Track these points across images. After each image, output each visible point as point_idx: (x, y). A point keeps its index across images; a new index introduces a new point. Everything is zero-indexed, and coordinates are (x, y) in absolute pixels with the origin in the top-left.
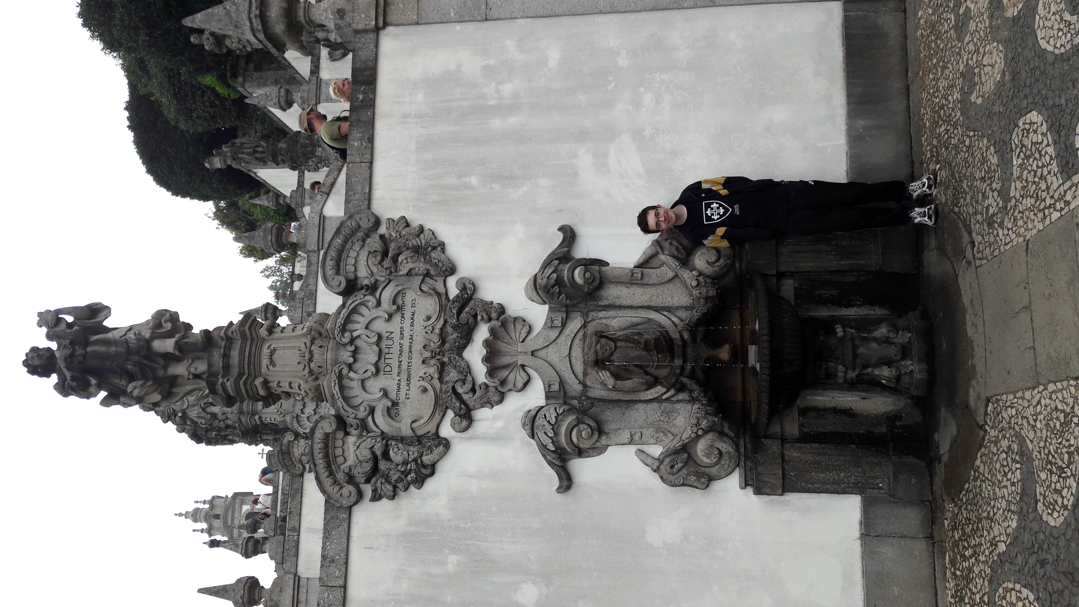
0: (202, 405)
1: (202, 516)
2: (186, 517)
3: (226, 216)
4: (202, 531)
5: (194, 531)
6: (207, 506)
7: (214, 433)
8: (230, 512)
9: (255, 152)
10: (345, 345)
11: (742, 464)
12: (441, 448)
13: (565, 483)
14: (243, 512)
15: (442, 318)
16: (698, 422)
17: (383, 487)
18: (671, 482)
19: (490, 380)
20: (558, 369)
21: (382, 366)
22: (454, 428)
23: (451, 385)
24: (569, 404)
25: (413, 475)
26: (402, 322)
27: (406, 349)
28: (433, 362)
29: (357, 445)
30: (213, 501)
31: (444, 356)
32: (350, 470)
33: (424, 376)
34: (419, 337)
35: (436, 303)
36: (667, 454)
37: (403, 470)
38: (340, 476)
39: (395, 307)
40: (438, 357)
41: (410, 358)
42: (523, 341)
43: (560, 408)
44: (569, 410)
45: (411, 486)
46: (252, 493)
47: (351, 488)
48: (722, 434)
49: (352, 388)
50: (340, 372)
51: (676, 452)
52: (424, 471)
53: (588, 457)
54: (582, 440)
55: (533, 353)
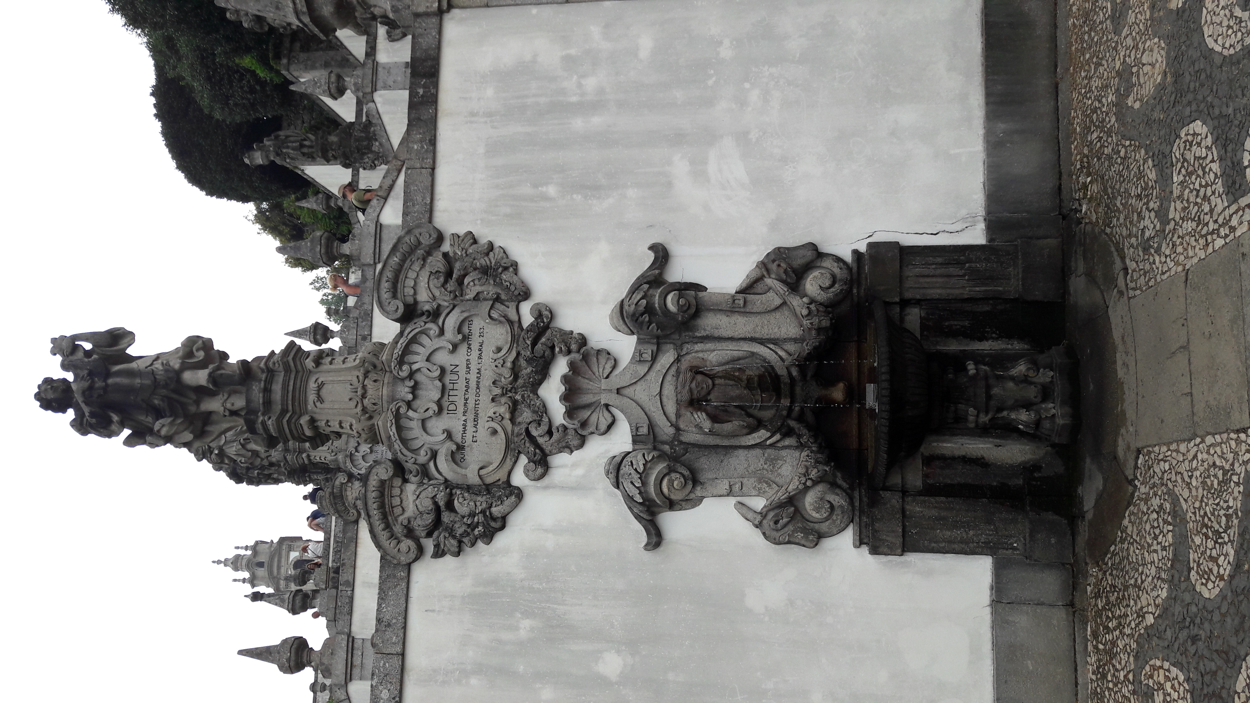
0: (242, 440)
1: (244, 564)
2: (225, 565)
3: (268, 219)
4: (244, 581)
5: (235, 580)
6: (249, 553)
7: (256, 472)
8: (276, 560)
9: (302, 146)
10: (403, 380)
11: (857, 519)
12: (513, 498)
13: (654, 540)
14: (291, 559)
15: (514, 349)
16: (807, 472)
17: (446, 542)
18: (775, 539)
19: (569, 421)
20: (647, 410)
21: (445, 404)
22: (527, 476)
23: (524, 426)
24: (659, 450)
25: (480, 528)
26: (469, 354)
27: (473, 384)
28: (503, 400)
29: (417, 493)
30: (256, 547)
31: (516, 393)
32: (409, 522)
33: (493, 416)
34: (487, 371)
35: (507, 333)
36: (770, 507)
37: (469, 522)
38: (398, 529)
39: (460, 337)
40: (510, 395)
41: (478, 395)
42: (607, 377)
43: (648, 454)
44: (659, 457)
45: (479, 541)
46: (301, 538)
47: (410, 543)
48: (833, 485)
49: (411, 429)
50: (398, 410)
51: (781, 506)
52: (493, 524)
53: (680, 510)
54: (673, 490)
55: (618, 391)
